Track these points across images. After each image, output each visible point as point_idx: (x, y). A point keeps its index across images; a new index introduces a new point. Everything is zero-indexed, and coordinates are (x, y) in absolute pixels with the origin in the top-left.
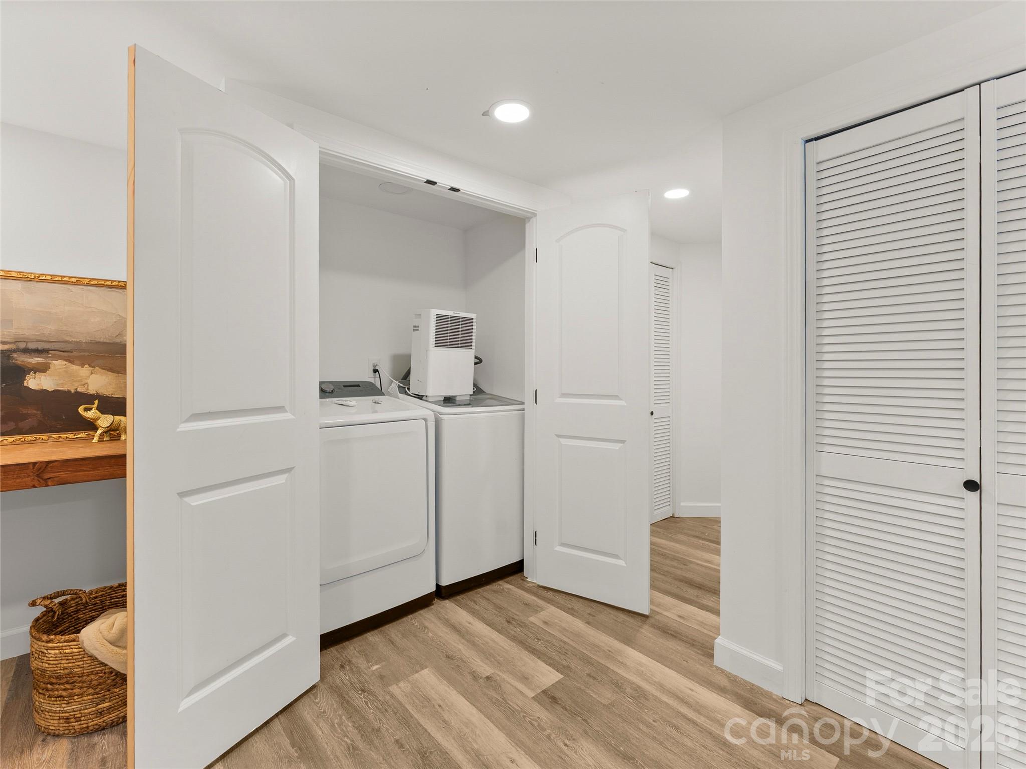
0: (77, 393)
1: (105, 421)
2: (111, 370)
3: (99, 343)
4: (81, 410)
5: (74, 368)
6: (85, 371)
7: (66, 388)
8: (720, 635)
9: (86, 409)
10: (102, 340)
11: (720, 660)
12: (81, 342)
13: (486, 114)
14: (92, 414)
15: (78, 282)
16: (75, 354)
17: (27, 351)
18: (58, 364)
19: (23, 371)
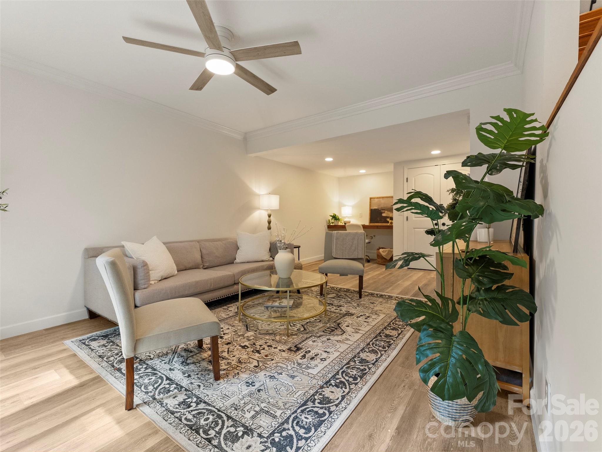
1: (390, 221)
3: (391, 208)
5: (388, 212)
7: (387, 216)
9: (388, 219)
12: (389, 208)
15: (389, 197)
16: (388, 210)
17: (383, 210)
18: (386, 212)
19: (382, 213)
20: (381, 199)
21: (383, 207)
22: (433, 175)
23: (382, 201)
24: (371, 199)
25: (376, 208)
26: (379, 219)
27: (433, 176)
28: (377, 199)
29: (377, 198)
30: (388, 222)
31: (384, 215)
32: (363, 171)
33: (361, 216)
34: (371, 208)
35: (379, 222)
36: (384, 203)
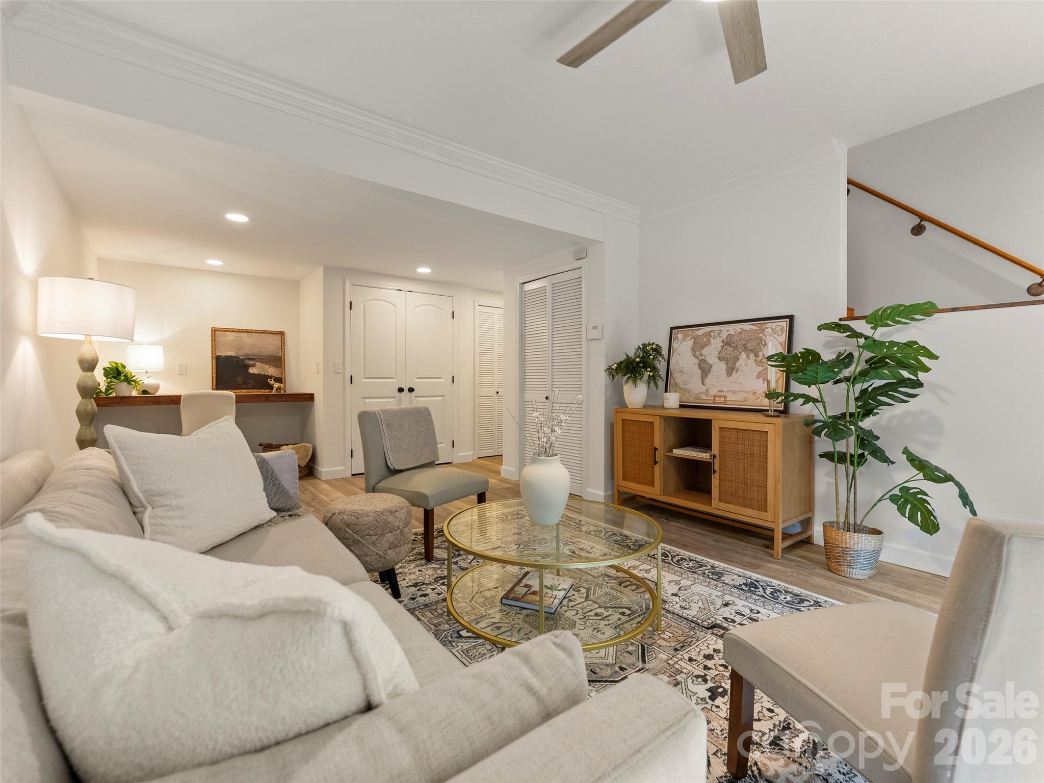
0: (265, 375)
1: (276, 385)
2: (276, 367)
3: (270, 356)
4: (269, 380)
5: (264, 365)
6: (267, 366)
7: (261, 373)
8: (502, 465)
9: (270, 381)
10: (272, 355)
11: (503, 475)
12: (265, 356)
13: (414, 270)
14: (272, 382)
15: (264, 332)
16: (264, 360)
17: (249, 359)
18: (258, 364)
19: (248, 367)
20: (245, 334)
21: (249, 352)
22: (395, 306)
23: (246, 339)
24: (214, 331)
25: (233, 354)
26: (239, 380)
27: (393, 307)
28: (232, 333)
29: (234, 331)
30: (271, 387)
31: (252, 370)
32: (215, 262)
33: (183, 372)
34: (218, 354)
35: (242, 387)
36: (249, 346)
